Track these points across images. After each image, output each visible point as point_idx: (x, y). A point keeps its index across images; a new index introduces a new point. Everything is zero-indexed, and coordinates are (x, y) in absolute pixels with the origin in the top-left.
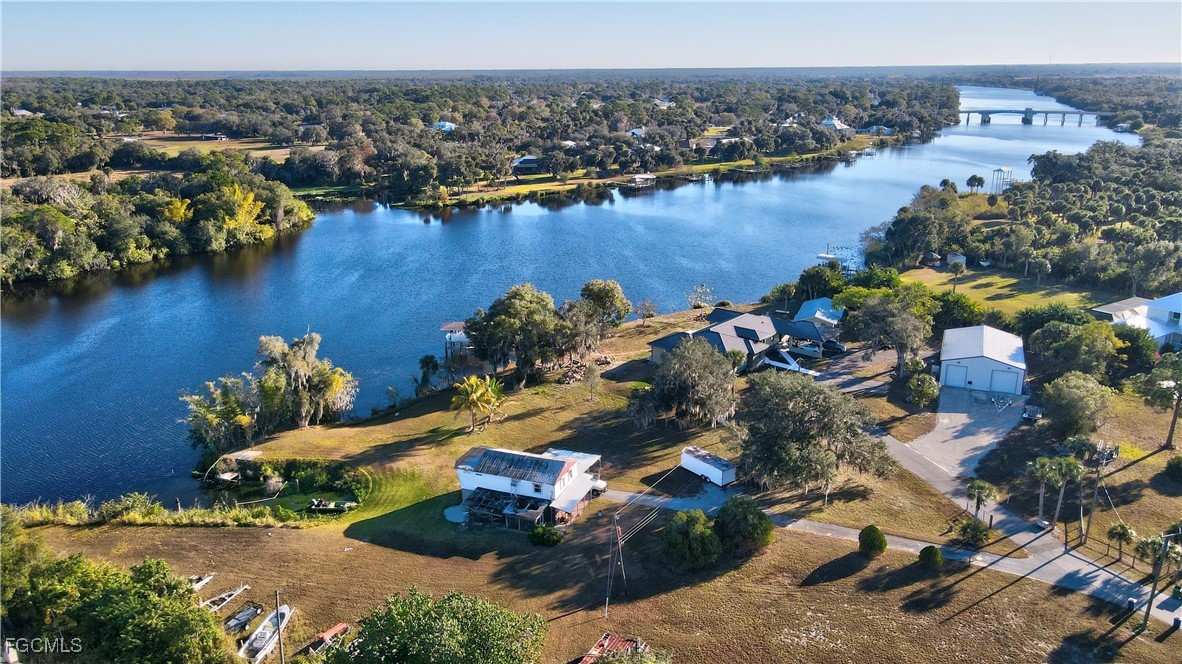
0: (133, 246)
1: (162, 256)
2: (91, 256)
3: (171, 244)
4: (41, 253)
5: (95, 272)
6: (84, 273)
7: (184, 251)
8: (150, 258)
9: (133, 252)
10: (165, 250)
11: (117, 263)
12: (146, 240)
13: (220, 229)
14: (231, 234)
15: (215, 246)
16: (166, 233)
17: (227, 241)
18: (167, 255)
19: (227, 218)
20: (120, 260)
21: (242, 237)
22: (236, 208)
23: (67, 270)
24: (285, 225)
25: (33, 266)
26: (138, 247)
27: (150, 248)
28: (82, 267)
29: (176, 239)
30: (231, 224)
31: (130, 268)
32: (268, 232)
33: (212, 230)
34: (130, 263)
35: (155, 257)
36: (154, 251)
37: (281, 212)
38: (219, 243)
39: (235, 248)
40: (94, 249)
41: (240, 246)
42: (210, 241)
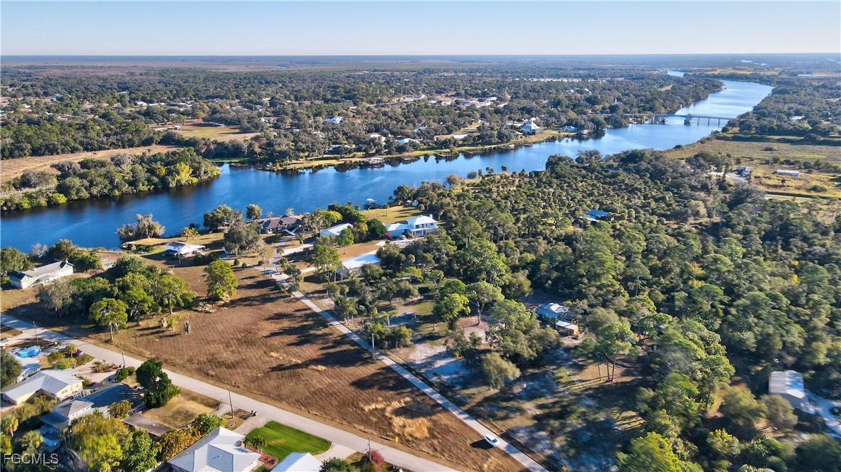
0: (140, 184)
1: (151, 189)
2: (126, 188)
3: (155, 185)
4: (109, 187)
5: (127, 194)
6: (123, 194)
7: (160, 187)
8: (146, 189)
9: (141, 187)
10: (153, 186)
11: (135, 191)
12: (146, 182)
13: (174, 179)
14: (179, 181)
15: (170, 185)
16: (153, 179)
17: (177, 184)
18: (155, 188)
19: (176, 175)
22: (180, 172)
23: (117, 193)
24: (205, 178)
25: (106, 191)
26: (143, 185)
27: (147, 186)
28: (122, 192)
29: (156, 182)
30: (178, 178)
33: (170, 180)
34: (139, 191)
35: (149, 189)
36: (150, 186)
38: (173, 184)
39: (179, 186)
40: (127, 186)
41: (181, 185)
42: (169, 183)
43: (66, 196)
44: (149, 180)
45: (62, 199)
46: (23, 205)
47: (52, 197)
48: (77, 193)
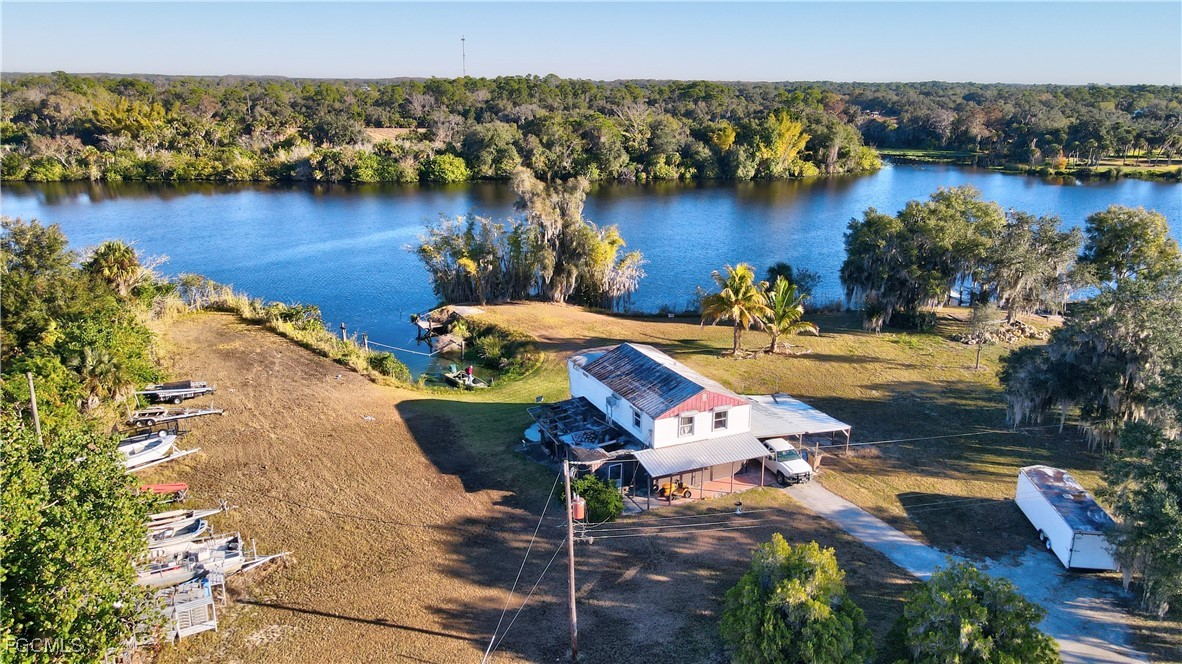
0: (662, 160)
1: (688, 175)
2: (620, 164)
3: (700, 166)
4: (580, 154)
5: (620, 179)
6: (611, 179)
7: (710, 174)
8: (676, 176)
9: (661, 167)
10: (693, 170)
11: (644, 175)
12: (677, 158)
13: (753, 156)
14: (765, 164)
16: (697, 153)
17: (758, 171)
18: (694, 177)
19: (762, 145)
20: (648, 173)
21: (777, 169)
22: (774, 137)
23: (595, 174)
24: (837, 169)
25: (568, 165)
26: (668, 163)
27: (678, 166)
28: (611, 173)
29: (705, 160)
30: (765, 153)
31: (655, 182)
32: (811, 171)
33: (742, 156)
34: (656, 178)
35: (682, 177)
36: (682, 170)
37: (834, 152)
38: (747, 170)
39: (764, 180)
40: (625, 158)
41: (770, 178)
42: (738, 168)
43: (469, 165)
44: (686, 153)
45: (456, 170)
46: (361, 172)
47: (435, 162)
48: (497, 161)
